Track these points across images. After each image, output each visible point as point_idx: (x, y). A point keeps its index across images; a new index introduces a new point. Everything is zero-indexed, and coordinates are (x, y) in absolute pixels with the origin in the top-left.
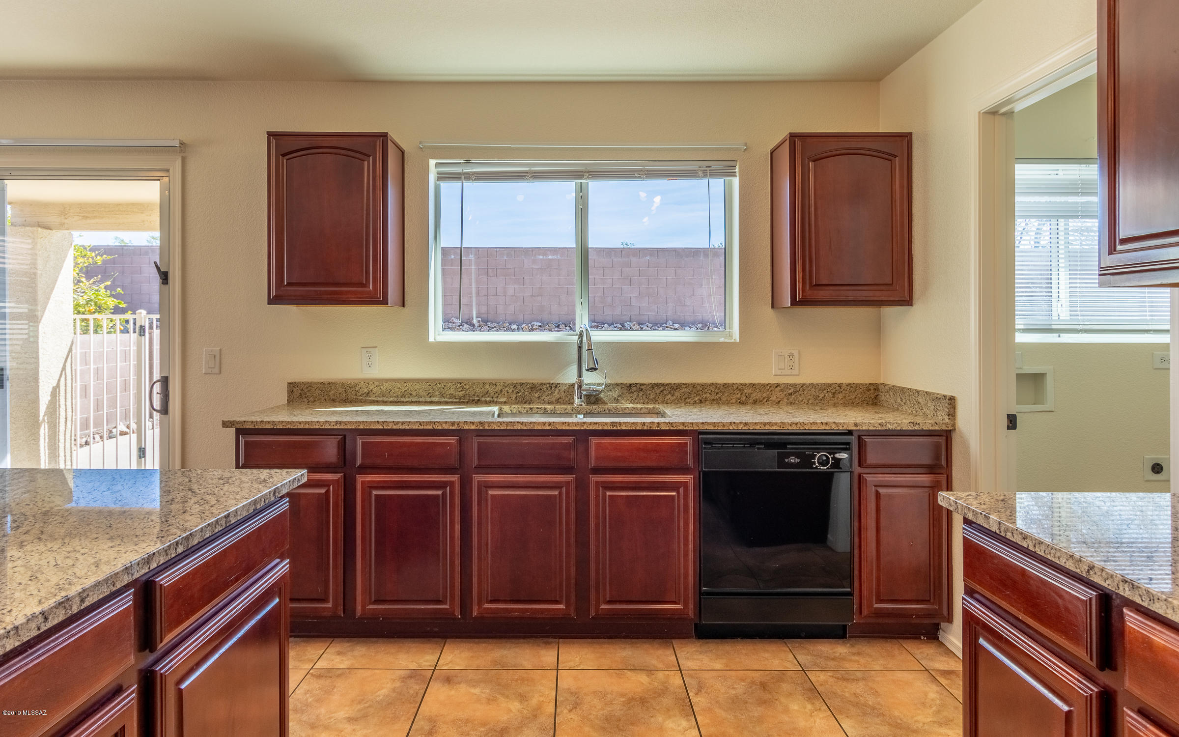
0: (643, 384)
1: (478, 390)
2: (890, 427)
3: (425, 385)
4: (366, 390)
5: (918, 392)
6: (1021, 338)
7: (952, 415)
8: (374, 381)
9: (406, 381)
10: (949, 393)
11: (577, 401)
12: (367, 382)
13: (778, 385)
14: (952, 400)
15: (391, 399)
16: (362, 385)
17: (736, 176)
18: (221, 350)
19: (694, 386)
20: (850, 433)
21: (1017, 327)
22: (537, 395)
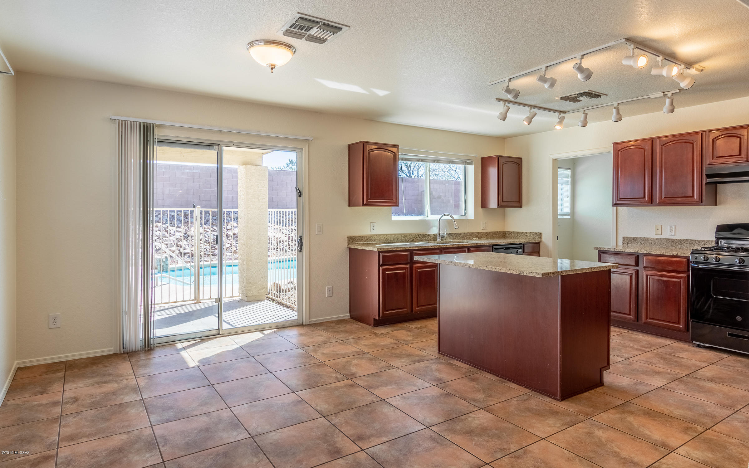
0: (452, 234)
1: (408, 237)
2: (530, 241)
3: (392, 236)
4: (374, 239)
5: (526, 233)
6: (559, 217)
7: (541, 238)
8: (376, 235)
9: (386, 235)
10: (540, 232)
11: (438, 240)
12: (375, 235)
13: (484, 233)
14: (541, 233)
15: (382, 242)
16: (373, 237)
17: (473, 165)
18: (322, 224)
19: (465, 233)
20: (521, 244)
21: (558, 214)
22: (424, 238)
